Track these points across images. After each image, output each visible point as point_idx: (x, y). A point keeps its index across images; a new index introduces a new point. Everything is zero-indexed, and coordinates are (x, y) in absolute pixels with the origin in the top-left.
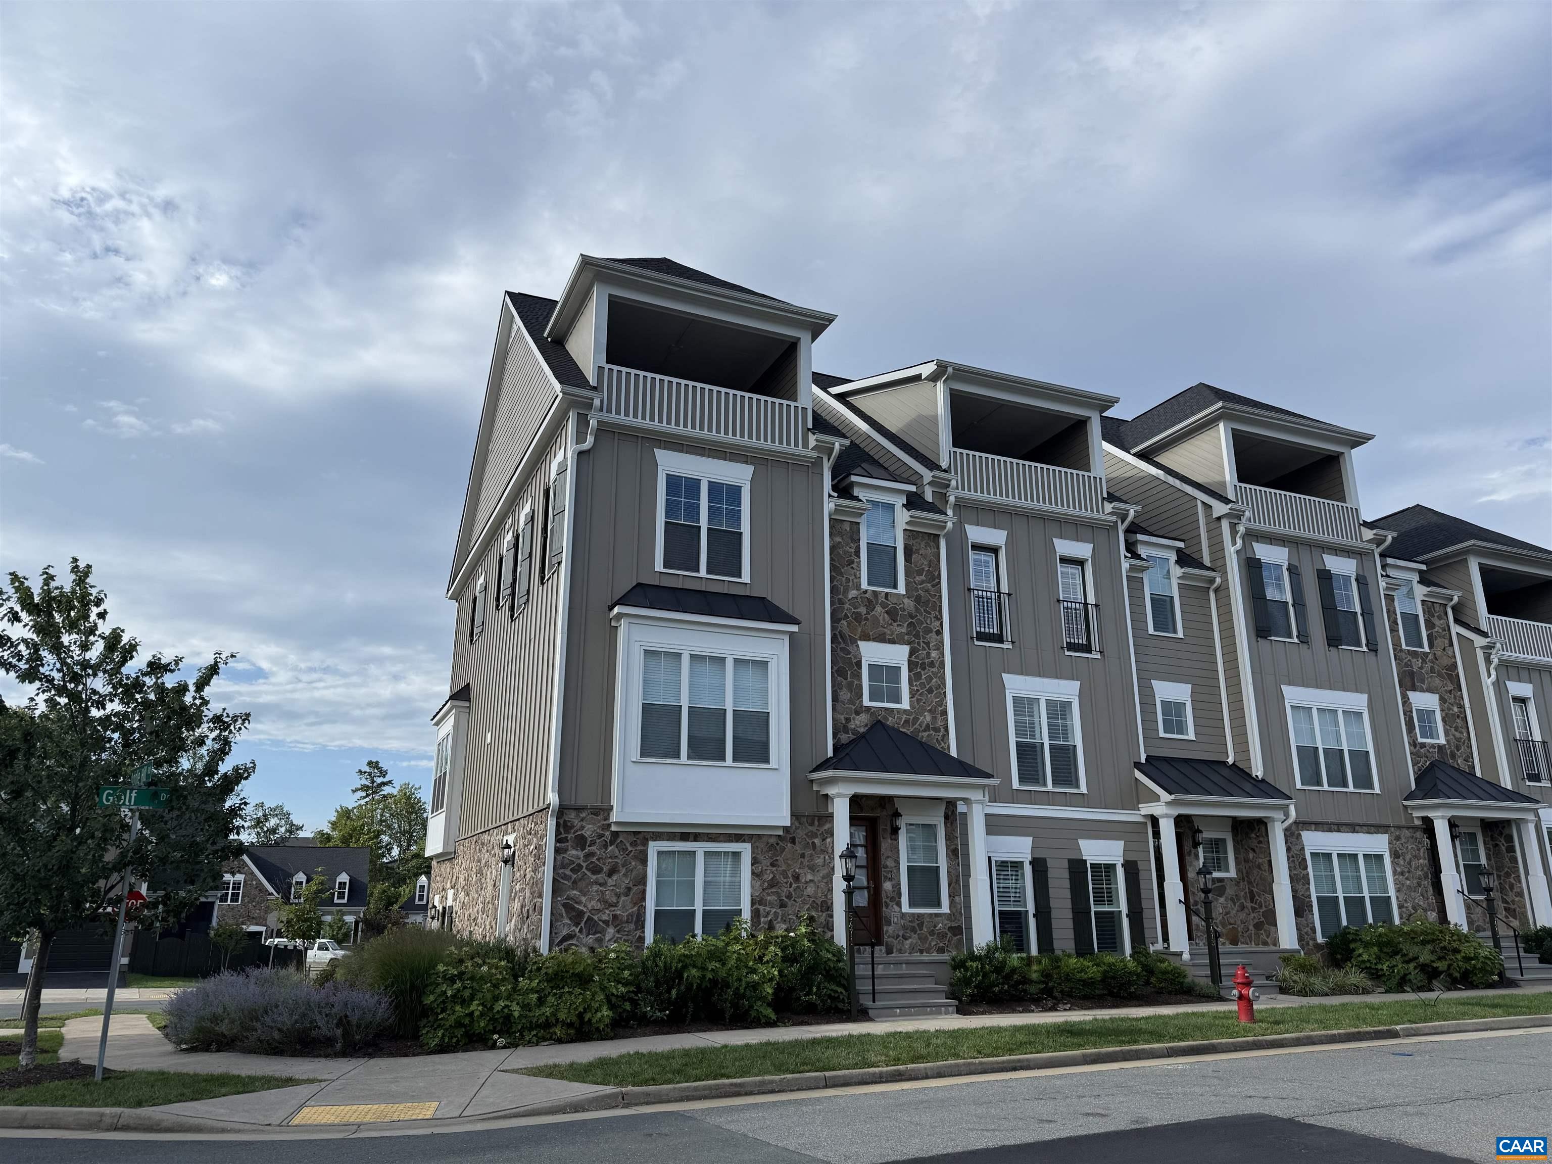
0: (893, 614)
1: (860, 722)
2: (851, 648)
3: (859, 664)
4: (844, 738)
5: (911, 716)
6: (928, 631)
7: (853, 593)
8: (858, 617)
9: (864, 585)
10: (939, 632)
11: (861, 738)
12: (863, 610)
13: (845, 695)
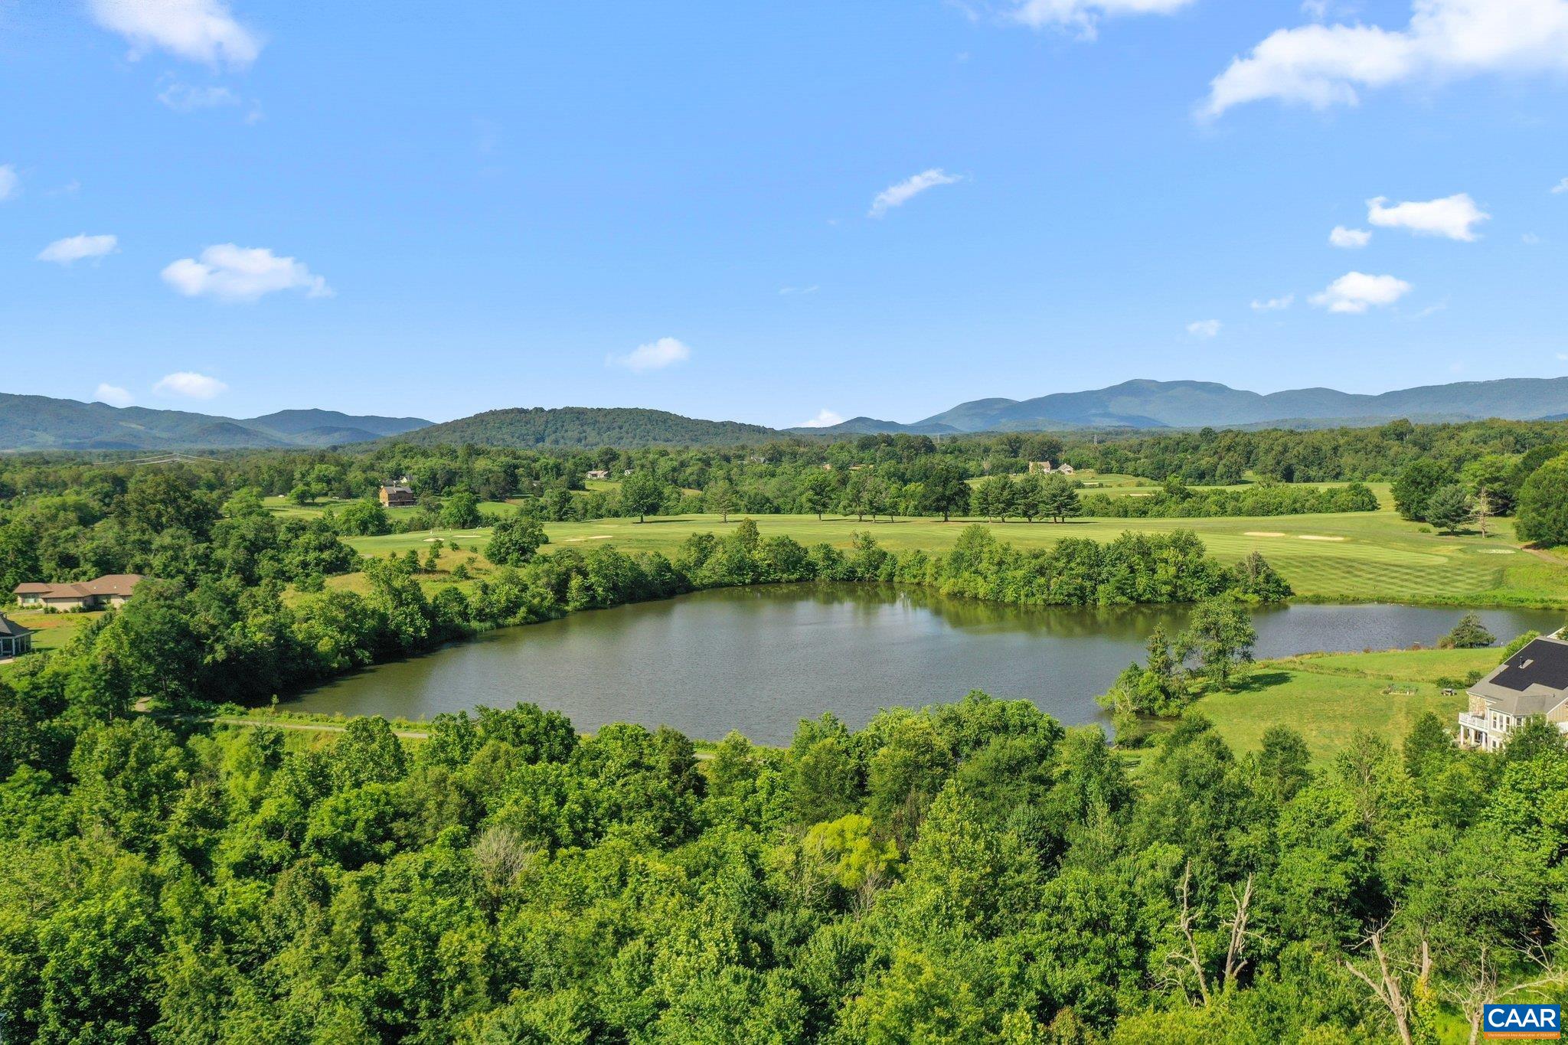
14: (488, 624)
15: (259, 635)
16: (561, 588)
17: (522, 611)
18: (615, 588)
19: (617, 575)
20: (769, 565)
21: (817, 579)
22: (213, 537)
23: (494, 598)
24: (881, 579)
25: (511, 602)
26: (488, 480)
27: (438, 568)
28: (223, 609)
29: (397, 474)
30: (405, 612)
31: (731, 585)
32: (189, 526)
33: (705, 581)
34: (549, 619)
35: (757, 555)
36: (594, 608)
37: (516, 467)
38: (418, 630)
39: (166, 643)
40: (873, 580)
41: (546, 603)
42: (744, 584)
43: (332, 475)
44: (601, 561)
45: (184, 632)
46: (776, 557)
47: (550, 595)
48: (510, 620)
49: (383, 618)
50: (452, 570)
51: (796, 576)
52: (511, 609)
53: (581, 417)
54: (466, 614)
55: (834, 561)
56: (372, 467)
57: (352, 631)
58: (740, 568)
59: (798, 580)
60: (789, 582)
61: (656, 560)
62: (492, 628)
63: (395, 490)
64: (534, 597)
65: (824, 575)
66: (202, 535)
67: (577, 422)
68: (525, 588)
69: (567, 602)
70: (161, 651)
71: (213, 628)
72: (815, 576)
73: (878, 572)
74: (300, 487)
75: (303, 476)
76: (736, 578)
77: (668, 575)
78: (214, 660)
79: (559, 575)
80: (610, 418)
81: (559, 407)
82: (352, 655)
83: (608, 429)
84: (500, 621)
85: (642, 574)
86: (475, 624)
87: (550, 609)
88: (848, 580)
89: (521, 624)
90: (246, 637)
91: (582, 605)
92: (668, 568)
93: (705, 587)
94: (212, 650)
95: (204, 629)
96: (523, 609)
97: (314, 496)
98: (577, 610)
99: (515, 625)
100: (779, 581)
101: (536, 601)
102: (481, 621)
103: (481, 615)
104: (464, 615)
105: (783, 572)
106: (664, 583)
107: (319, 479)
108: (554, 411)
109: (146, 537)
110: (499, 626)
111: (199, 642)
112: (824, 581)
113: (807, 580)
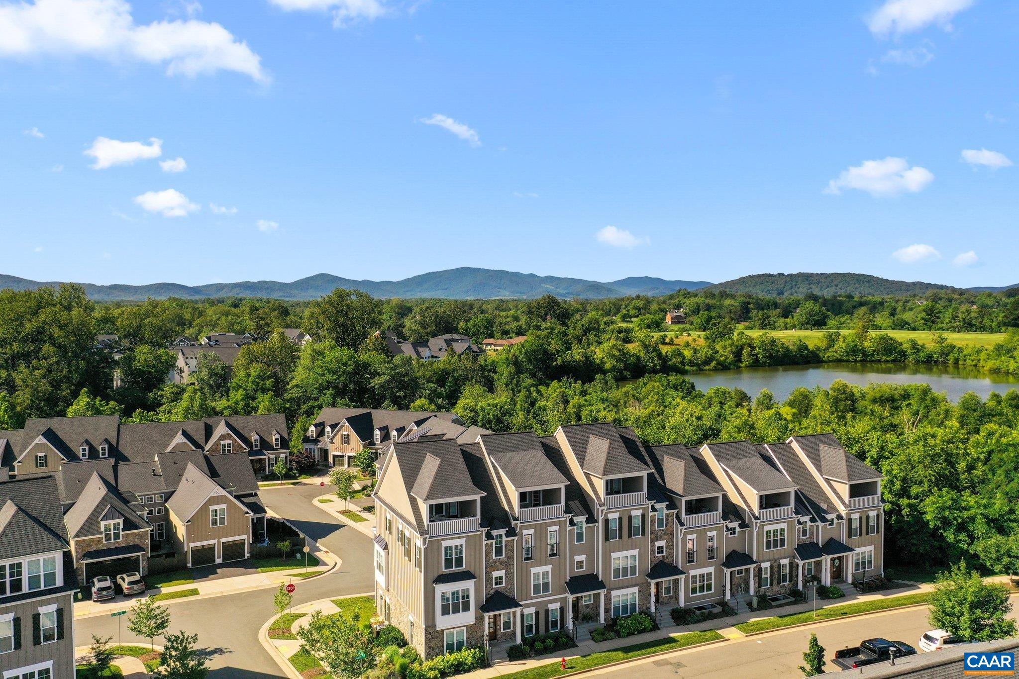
0: (501, 563)
1: (492, 592)
2: (490, 574)
3: (492, 578)
4: (488, 596)
5: (505, 588)
6: (510, 565)
7: (491, 561)
8: (492, 566)
9: (494, 558)
10: (513, 565)
11: (492, 596)
12: (493, 564)
13: (488, 586)
14: (695, 368)
15: (578, 357)
16: (738, 354)
17: (714, 363)
18: (771, 357)
19: (772, 349)
20: (874, 351)
21: (907, 361)
22: (569, 325)
23: (699, 355)
24: (950, 362)
25: (708, 358)
26: (730, 310)
27: (675, 343)
28: (563, 345)
29: (678, 307)
30: (649, 356)
31: (847, 361)
32: (559, 320)
33: (830, 359)
34: (729, 369)
35: (866, 344)
36: (758, 366)
37: (749, 303)
38: (655, 365)
39: (538, 355)
40: (945, 363)
41: (728, 360)
42: (856, 361)
43: (641, 306)
44: (763, 341)
45: (546, 352)
46: (878, 346)
47: (731, 357)
48: (707, 367)
49: (638, 358)
50: (683, 344)
51: (892, 358)
52: (707, 362)
53: (810, 279)
54: (684, 362)
55: (919, 350)
56: (664, 302)
57: (622, 361)
58: (854, 351)
59: (893, 361)
60: (887, 361)
61: (798, 343)
62: (697, 370)
63: (675, 314)
64: (721, 356)
65: (911, 358)
66: (564, 324)
67: (807, 282)
68: (717, 352)
69: (742, 362)
70: (536, 358)
71: (558, 351)
72: (905, 359)
73: (948, 358)
74: (624, 312)
75: (626, 306)
76: (851, 358)
77: (806, 352)
78: (557, 364)
79: (737, 346)
80: (829, 279)
81: (794, 273)
82: (621, 373)
83: (828, 287)
84: (701, 367)
85: (789, 351)
86: (687, 368)
87: (730, 364)
88: (928, 362)
89: (712, 370)
90: (572, 357)
91: (749, 364)
92: (806, 348)
93: (830, 361)
94: (556, 360)
95: (554, 351)
96: (714, 362)
97: (630, 317)
98: (747, 367)
99: (709, 370)
100: (879, 361)
101: (722, 359)
102: (691, 366)
103: (691, 363)
104: (683, 363)
105: (883, 355)
106: (802, 356)
107: (634, 308)
108: (791, 275)
109: (539, 324)
110: (701, 370)
111: (550, 356)
112: (911, 362)
113: (900, 361)
